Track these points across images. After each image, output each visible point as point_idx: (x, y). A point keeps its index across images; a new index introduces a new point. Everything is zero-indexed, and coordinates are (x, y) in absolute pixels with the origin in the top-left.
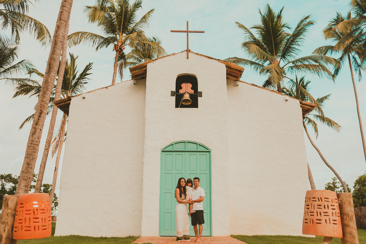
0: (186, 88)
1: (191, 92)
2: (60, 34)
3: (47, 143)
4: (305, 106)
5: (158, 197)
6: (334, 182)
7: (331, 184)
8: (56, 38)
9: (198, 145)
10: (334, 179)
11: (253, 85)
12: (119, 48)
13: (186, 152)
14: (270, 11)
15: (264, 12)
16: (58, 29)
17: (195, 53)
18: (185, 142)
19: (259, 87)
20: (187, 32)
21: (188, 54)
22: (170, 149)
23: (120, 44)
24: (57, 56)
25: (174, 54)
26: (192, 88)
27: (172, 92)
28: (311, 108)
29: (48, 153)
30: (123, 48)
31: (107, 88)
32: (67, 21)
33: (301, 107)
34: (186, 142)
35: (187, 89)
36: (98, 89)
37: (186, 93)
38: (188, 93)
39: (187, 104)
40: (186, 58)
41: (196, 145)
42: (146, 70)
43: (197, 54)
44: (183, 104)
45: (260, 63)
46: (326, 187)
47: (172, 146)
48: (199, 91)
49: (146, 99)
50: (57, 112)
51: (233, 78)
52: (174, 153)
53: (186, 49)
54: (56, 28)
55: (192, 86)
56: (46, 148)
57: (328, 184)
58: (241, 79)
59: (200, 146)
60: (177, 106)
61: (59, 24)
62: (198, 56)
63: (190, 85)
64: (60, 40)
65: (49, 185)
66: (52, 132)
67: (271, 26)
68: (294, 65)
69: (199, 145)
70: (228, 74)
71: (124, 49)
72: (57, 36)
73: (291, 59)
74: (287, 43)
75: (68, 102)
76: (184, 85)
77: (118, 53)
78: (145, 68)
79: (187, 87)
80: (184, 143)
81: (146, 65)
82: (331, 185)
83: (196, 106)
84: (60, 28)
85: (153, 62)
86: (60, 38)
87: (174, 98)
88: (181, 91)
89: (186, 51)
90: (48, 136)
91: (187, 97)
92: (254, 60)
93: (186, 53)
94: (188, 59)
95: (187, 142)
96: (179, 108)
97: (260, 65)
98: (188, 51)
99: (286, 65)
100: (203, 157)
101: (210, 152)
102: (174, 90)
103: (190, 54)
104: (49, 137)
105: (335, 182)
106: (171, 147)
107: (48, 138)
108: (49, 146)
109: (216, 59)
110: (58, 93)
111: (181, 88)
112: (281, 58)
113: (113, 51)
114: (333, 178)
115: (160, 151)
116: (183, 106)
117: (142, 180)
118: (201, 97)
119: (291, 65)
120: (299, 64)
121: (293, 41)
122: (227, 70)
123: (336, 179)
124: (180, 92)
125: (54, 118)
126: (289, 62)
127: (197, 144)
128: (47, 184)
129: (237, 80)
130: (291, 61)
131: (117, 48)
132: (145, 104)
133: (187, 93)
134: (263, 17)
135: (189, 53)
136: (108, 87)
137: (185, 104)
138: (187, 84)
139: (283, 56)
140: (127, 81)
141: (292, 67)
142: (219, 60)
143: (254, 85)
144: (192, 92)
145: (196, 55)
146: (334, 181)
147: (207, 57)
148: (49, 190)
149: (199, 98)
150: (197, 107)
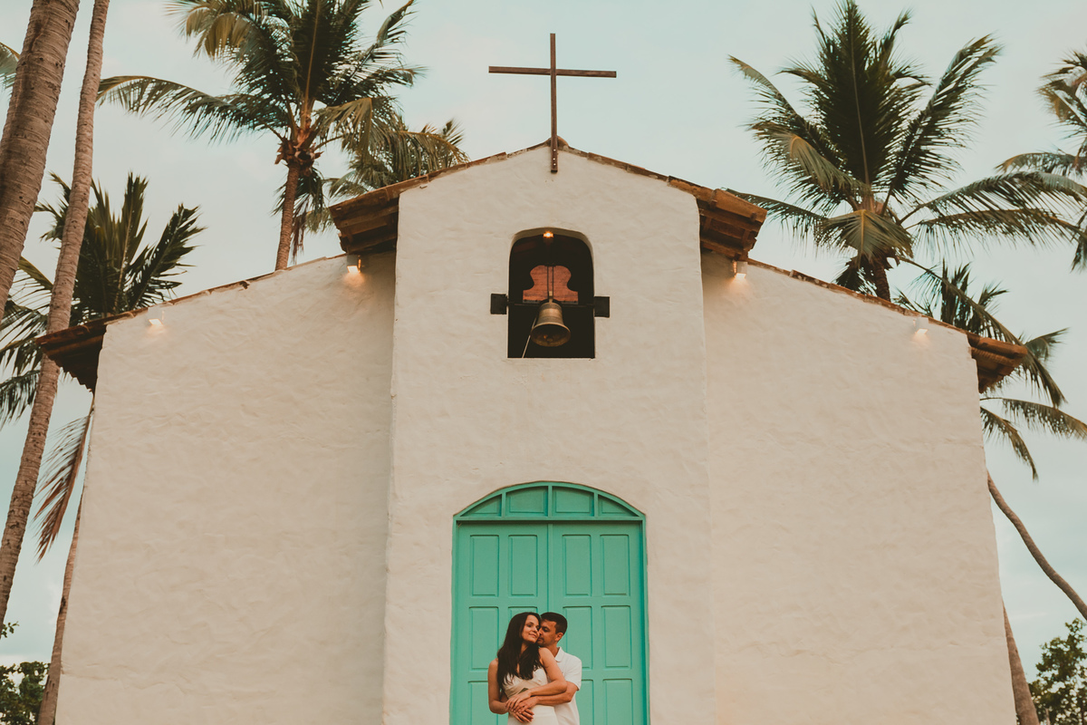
0: (550, 284)
1: (566, 296)
2: (48, 57)
3: (16, 503)
4: (987, 353)
5: (445, 698)
6: (1071, 638)
7: (1062, 642)
8: (27, 71)
9: (596, 497)
10: (1074, 625)
11: (796, 275)
12: (297, 154)
13: (551, 527)
14: (853, 22)
15: (833, 25)
16: (36, 35)
17: (583, 154)
18: (546, 488)
19: (821, 283)
20: (553, 72)
21: (554, 155)
22: (488, 513)
23: (300, 140)
24: (35, 144)
25: (504, 154)
26: (571, 285)
27: (494, 296)
28: (1010, 361)
29: (21, 540)
30: (312, 155)
31: (244, 284)
32: (73, 4)
33: (974, 356)
34: (550, 489)
35: (551, 287)
36: (210, 290)
37: (547, 301)
38: (554, 301)
39: (552, 344)
40: (549, 169)
41: (587, 498)
42: (395, 216)
43: (591, 156)
44: (539, 342)
45: (816, 211)
46: (1044, 655)
47: (495, 504)
48: (597, 294)
49: (397, 325)
50: (54, 382)
51: (723, 249)
52: (504, 532)
53: (548, 136)
54: (29, 31)
55: (570, 275)
56: (14, 521)
57: (1052, 643)
58: (752, 254)
59: (604, 503)
60: (514, 352)
61: (42, 15)
62: (593, 165)
63: (562, 274)
64: (44, 79)
65: (41, 665)
66: (35, 458)
67: (857, 76)
68: (935, 216)
69: (599, 496)
70: (704, 233)
71: (318, 155)
72: (32, 64)
73: (928, 195)
74: (909, 139)
75: (94, 340)
76: (539, 275)
77: (296, 174)
78: (390, 210)
79: (550, 280)
80: (541, 493)
81: (395, 196)
82: (1061, 646)
83: (588, 351)
84: (45, 32)
85: (422, 185)
86: (45, 70)
87: (503, 320)
88: (530, 296)
89: (548, 143)
90: (19, 475)
91: (552, 314)
92: (793, 200)
93: (546, 151)
94: (553, 175)
95: (554, 488)
96: (522, 359)
97: (816, 217)
98: (555, 144)
99: (909, 215)
100: (615, 545)
101: (640, 523)
102: (503, 288)
103: (563, 157)
104: (23, 478)
105: (1076, 637)
106: (492, 507)
107: (21, 483)
108: (26, 513)
109: (661, 177)
110: (59, 310)
111: (530, 284)
112: (891, 193)
113: (277, 162)
114: (1070, 623)
115: (451, 523)
116: (536, 352)
117: (382, 633)
118: (607, 315)
119: (928, 215)
120: (953, 210)
121: (931, 129)
122: (702, 219)
123: (1079, 626)
124: (525, 298)
125: (44, 407)
126: (920, 207)
127: (592, 494)
128: (36, 663)
129: (741, 257)
130: (926, 202)
131: (291, 152)
132: (391, 345)
133: (551, 301)
134: (828, 45)
135: (559, 152)
136: (252, 285)
137: (545, 344)
138: (550, 268)
139: (898, 185)
140: (324, 259)
141: (930, 224)
142: (671, 178)
143: (803, 276)
144: (572, 297)
145: (585, 159)
146: (1072, 634)
147: (626, 167)
148: (43, 683)
149: (599, 321)
150: (592, 355)
